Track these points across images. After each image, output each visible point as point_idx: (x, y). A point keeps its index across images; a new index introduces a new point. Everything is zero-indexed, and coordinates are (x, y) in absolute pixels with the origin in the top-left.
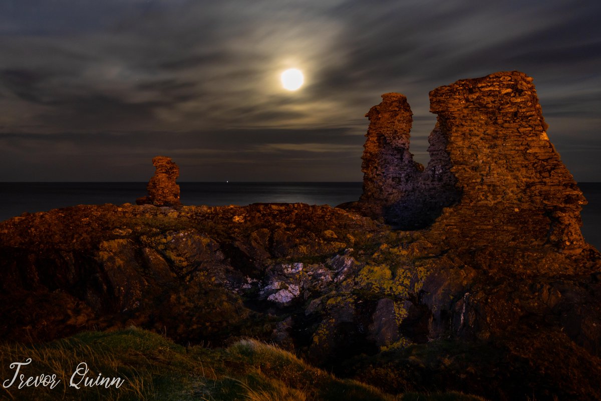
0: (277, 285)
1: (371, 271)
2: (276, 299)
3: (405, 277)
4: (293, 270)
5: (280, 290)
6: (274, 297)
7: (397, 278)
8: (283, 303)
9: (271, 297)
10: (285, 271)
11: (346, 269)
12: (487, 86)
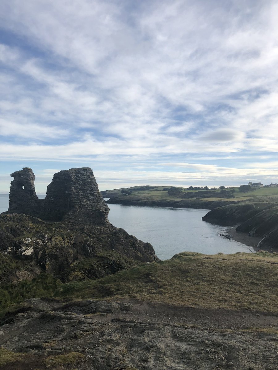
0: (24, 248)
1: (56, 239)
2: (26, 254)
3: (67, 239)
4: (27, 241)
5: (26, 250)
6: (25, 253)
7: (65, 240)
8: (29, 255)
9: (23, 253)
10: (24, 242)
11: (46, 239)
12: (83, 172)
